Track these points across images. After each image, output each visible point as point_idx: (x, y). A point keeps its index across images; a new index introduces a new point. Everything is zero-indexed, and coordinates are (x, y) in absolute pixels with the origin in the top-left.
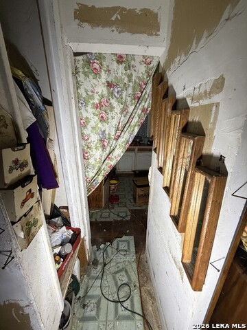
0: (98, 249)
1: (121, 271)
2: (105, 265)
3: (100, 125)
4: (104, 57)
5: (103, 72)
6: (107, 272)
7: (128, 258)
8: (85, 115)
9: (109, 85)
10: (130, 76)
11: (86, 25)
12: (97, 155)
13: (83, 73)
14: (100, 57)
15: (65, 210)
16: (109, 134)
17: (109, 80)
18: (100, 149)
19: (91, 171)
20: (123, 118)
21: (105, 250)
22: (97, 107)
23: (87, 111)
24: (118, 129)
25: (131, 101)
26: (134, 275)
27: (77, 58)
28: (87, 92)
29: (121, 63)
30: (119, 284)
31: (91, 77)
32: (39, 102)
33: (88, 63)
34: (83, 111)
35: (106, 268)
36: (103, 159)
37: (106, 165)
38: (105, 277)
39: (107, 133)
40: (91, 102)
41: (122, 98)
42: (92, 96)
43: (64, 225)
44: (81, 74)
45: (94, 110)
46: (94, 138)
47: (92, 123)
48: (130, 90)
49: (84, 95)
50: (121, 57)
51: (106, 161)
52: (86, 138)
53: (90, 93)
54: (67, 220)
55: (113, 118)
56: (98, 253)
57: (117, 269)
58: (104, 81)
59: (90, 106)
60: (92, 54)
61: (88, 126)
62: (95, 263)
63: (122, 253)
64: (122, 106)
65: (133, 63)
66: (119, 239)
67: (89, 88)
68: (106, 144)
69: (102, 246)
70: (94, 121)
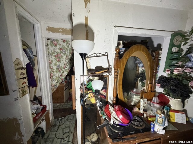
0: (58, 120)
1: (67, 127)
2: (59, 126)
3: (58, 63)
4: (58, 40)
5: (58, 45)
6: (60, 128)
7: (72, 122)
8: (51, 59)
9: (60, 49)
10: (68, 46)
11: (50, 32)
12: (56, 75)
13: (50, 45)
14: (57, 40)
15: (40, 98)
16: (61, 66)
17: (61, 47)
18: (58, 72)
19: (54, 82)
20: (66, 60)
21: (61, 120)
22: (56, 56)
23: (52, 58)
24: (65, 64)
25: (69, 54)
26: (73, 129)
27: (48, 40)
28: (52, 51)
29: (65, 42)
30: (65, 132)
31: (53, 46)
32: (31, 56)
33: (52, 42)
34: (50, 58)
35: (60, 127)
36: (59, 76)
37: (60, 78)
38: (58, 131)
39: (60, 66)
40: (54, 55)
41: (66, 53)
42: (54, 52)
43: (39, 104)
44: (49, 45)
45: (55, 58)
46: (55, 68)
47: (54, 62)
48: (69, 51)
49: (51, 52)
50: (64, 40)
51: (60, 77)
52: (52, 68)
53: (53, 52)
54: (40, 102)
55: (63, 60)
56: (57, 121)
57: (65, 127)
58: (58, 48)
59: (53, 56)
60: (54, 39)
61: (52, 63)
62: (55, 125)
63: (69, 121)
64: (66, 56)
65: (69, 42)
66: (69, 115)
67: (53, 50)
68: (60, 70)
69: (60, 119)
70: (55, 61)
